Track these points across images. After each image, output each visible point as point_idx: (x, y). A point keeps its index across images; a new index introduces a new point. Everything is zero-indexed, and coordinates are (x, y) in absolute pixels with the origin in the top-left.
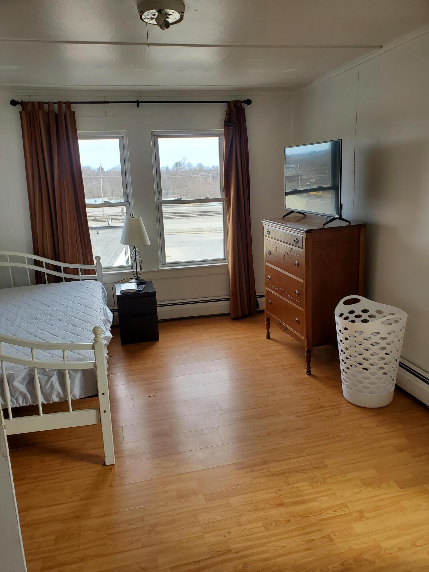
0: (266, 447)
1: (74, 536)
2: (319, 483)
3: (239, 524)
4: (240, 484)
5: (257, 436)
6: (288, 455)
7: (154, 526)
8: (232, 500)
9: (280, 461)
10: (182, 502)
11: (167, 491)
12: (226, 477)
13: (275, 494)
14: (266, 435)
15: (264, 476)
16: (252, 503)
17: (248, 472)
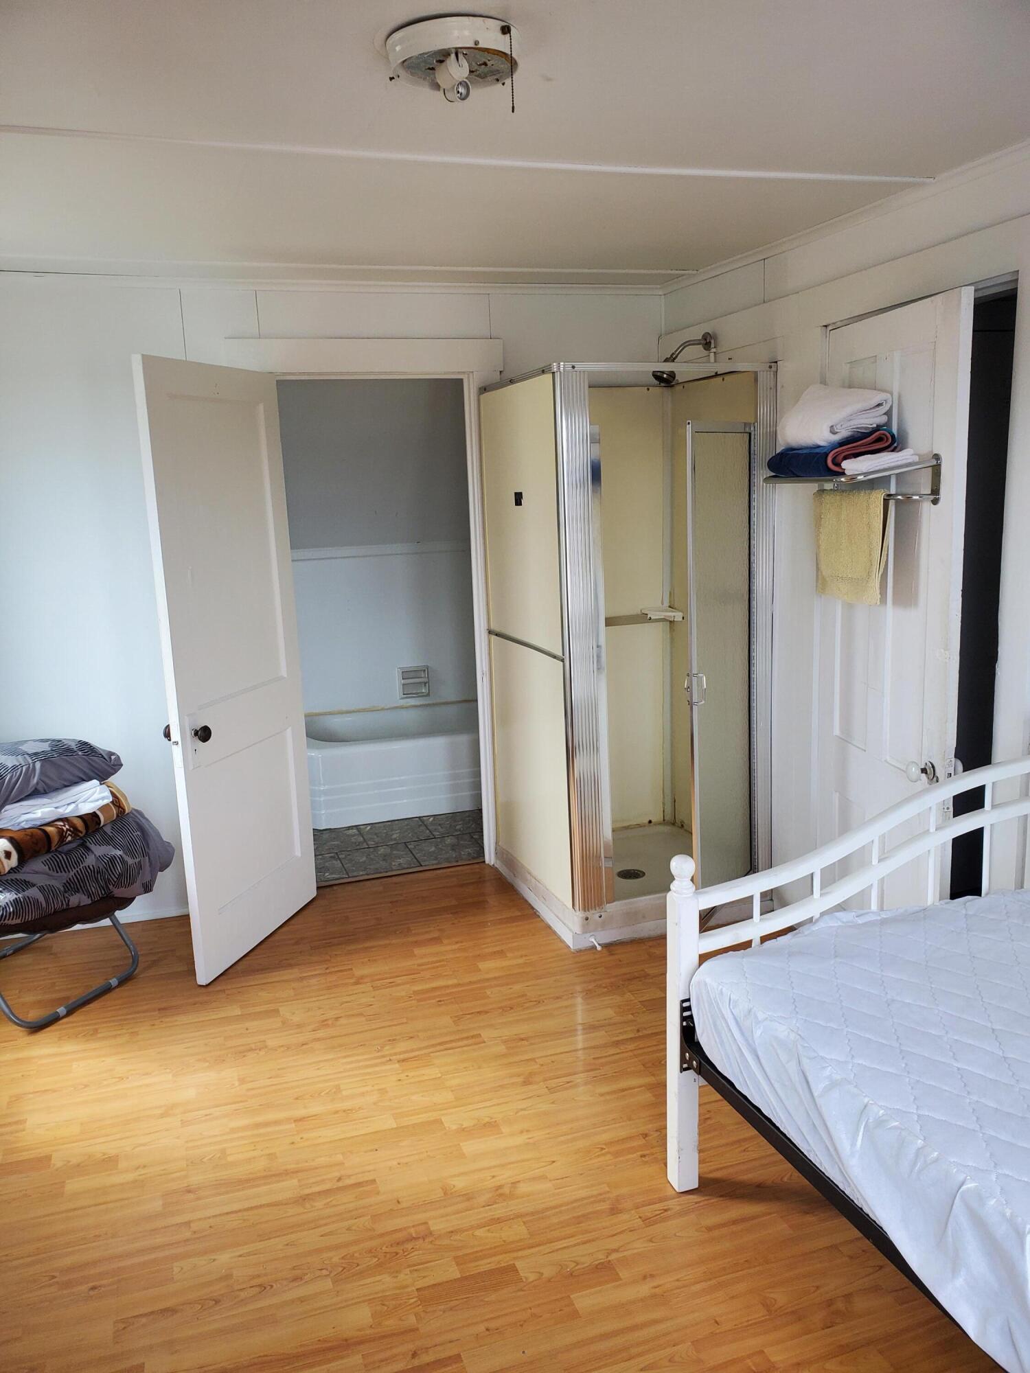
0: (287, 1245)
1: (653, 1064)
2: (205, 1160)
3: (383, 1091)
4: (371, 1151)
5: (301, 1279)
6: (241, 1222)
7: (527, 1082)
8: (391, 1123)
9: (269, 1205)
10: (488, 1117)
11: (522, 1132)
12: (399, 1164)
13: (305, 1136)
14: (272, 1286)
15: (317, 1168)
16: (355, 1120)
17: (349, 1176)
